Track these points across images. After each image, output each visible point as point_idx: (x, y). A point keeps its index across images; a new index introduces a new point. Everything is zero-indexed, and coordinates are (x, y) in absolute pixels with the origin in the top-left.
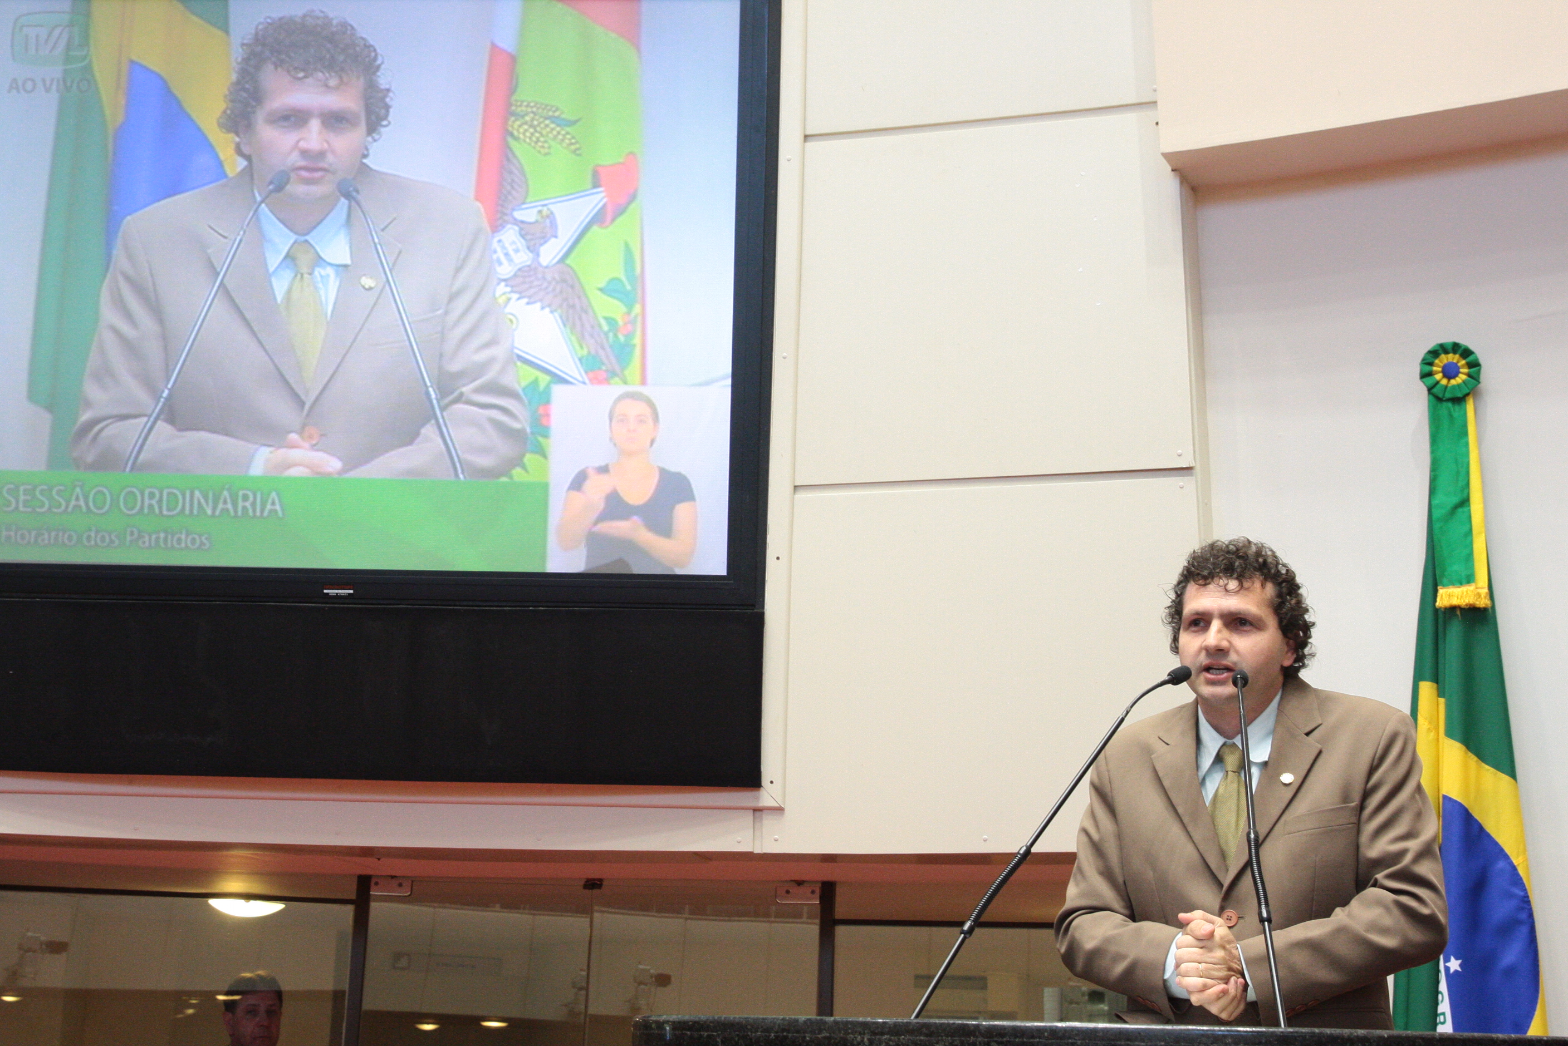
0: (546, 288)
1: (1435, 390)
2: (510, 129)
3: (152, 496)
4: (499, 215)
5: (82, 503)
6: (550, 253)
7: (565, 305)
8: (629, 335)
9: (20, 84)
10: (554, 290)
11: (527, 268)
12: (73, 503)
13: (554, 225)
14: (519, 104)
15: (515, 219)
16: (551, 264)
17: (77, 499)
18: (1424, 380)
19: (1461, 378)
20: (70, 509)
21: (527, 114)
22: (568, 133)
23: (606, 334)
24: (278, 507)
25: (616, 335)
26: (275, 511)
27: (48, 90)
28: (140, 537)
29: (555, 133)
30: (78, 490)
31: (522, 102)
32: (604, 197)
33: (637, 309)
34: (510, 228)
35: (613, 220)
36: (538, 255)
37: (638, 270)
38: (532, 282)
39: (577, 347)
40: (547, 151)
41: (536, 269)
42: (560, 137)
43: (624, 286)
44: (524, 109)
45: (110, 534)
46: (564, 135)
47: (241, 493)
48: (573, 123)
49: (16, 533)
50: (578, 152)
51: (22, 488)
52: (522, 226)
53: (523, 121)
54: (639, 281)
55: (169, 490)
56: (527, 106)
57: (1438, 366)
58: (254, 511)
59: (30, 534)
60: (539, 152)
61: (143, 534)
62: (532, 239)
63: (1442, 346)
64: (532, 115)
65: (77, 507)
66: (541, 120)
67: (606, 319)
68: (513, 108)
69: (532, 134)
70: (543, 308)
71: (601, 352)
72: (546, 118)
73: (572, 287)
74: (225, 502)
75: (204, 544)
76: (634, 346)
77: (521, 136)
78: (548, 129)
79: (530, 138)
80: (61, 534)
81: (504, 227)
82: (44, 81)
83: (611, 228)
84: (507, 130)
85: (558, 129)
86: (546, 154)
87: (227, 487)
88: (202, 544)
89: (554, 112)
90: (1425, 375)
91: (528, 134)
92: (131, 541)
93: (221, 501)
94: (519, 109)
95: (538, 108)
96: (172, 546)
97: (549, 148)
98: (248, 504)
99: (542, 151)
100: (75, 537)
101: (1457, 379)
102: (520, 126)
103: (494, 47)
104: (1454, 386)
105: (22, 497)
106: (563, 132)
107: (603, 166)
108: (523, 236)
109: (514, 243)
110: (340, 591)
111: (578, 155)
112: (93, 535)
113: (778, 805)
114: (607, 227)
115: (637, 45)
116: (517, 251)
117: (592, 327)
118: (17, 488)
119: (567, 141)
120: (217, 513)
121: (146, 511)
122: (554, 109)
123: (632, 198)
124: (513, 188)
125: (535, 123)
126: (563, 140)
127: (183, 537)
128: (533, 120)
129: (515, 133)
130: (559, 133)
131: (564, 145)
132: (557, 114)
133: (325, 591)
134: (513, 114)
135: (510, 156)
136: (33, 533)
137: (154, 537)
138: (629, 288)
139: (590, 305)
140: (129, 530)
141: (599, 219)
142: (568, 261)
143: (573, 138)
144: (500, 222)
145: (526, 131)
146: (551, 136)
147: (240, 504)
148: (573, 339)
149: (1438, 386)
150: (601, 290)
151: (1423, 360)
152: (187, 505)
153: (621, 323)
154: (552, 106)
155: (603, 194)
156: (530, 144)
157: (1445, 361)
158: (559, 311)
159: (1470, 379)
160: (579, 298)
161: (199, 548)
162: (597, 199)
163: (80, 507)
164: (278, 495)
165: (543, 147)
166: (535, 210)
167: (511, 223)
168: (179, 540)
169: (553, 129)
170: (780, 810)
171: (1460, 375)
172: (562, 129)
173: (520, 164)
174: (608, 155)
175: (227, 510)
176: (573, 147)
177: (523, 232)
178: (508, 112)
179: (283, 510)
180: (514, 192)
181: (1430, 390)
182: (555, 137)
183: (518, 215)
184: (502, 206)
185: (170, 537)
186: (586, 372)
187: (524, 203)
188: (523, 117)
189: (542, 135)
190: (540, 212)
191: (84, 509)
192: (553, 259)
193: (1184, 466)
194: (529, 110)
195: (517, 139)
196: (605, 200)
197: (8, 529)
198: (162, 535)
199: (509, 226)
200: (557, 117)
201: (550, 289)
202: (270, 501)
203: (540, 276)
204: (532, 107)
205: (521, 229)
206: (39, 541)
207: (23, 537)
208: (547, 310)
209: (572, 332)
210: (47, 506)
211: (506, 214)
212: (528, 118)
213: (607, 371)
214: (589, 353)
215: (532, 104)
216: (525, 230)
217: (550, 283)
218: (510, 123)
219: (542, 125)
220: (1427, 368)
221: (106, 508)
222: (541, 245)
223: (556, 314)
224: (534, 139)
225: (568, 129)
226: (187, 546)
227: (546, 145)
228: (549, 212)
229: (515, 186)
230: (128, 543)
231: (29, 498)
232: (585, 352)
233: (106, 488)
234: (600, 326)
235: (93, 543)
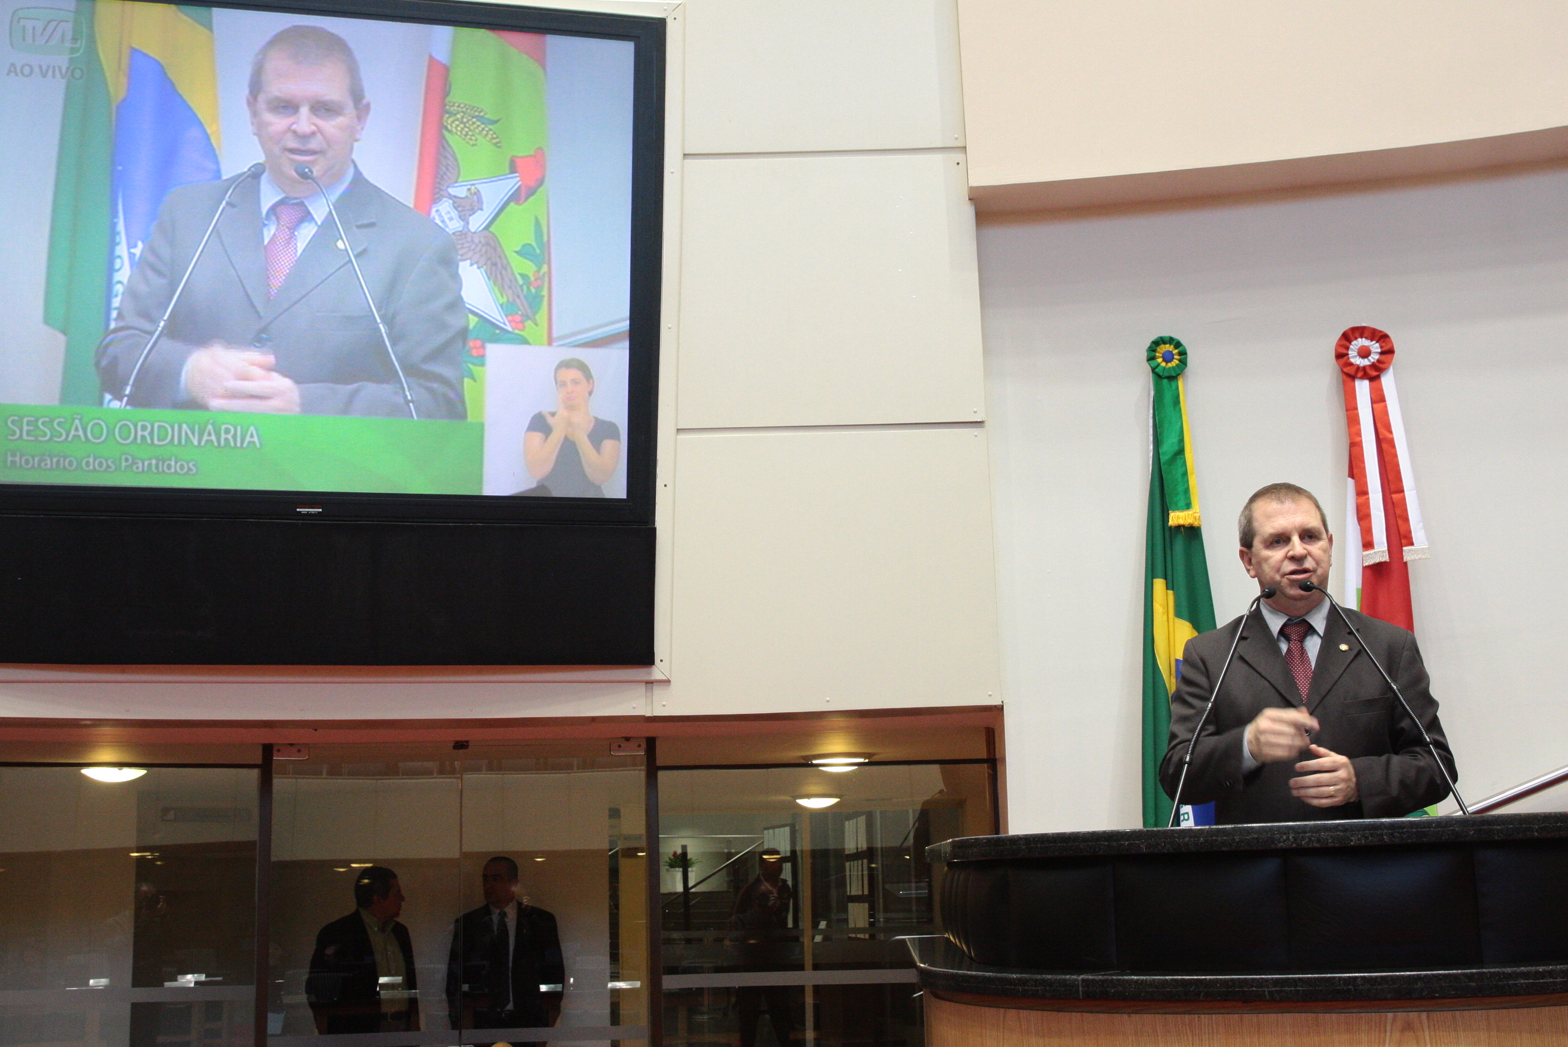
0: (474, 250)
1: (1157, 370)
2: (445, 124)
3: (144, 428)
4: (437, 190)
5: (81, 433)
6: (477, 222)
7: (489, 263)
8: (539, 288)
9: (18, 69)
10: (480, 251)
11: (459, 233)
12: (73, 432)
13: (480, 200)
14: (452, 104)
15: (450, 194)
16: (478, 231)
17: (77, 429)
18: (1150, 362)
19: (1175, 362)
20: (70, 438)
21: (458, 113)
22: (490, 130)
23: (521, 286)
24: (256, 439)
25: (528, 288)
26: (254, 442)
27: (44, 76)
28: (134, 463)
29: (480, 129)
30: (77, 421)
31: (454, 103)
32: (519, 181)
33: (545, 268)
34: (446, 201)
35: (527, 199)
36: (468, 223)
37: (545, 239)
38: (463, 244)
39: (499, 295)
40: (474, 142)
41: (466, 234)
42: (484, 132)
43: (534, 250)
44: (456, 108)
45: (107, 460)
46: (487, 131)
47: (223, 427)
48: (496, 122)
49: (21, 459)
50: (499, 145)
51: (25, 420)
52: (456, 200)
53: (455, 118)
54: (546, 247)
55: (161, 424)
56: (458, 106)
57: (1160, 353)
58: (235, 443)
59: (33, 459)
60: (468, 143)
61: (136, 461)
62: (462, 211)
63: (1161, 338)
64: (462, 114)
65: (76, 437)
66: (470, 118)
67: (521, 275)
68: (448, 107)
69: (462, 129)
70: (472, 265)
71: (518, 301)
72: (473, 117)
73: (495, 249)
74: (209, 434)
75: (192, 470)
76: (543, 296)
77: (454, 130)
78: (475, 126)
79: (461, 132)
80: (62, 460)
81: (440, 200)
82: (40, 67)
83: (526, 205)
84: (442, 124)
85: (483, 126)
86: (473, 145)
87: (211, 421)
88: (189, 469)
89: (480, 112)
90: (1151, 359)
91: (459, 129)
92: (126, 467)
93: (206, 434)
94: (452, 109)
95: (467, 109)
96: (163, 471)
97: (476, 140)
98: (229, 436)
99: (471, 142)
100: (75, 464)
101: (1172, 362)
102: (453, 122)
103: (431, 59)
104: (1170, 368)
105: (25, 428)
106: (487, 129)
107: (518, 157)
108: (455, 208)
109: (449, 212)
110: (311, 510)
111: (499, 147)
112: (91, 460)
113: (666, 678)
114: (522, 204)
115: (543, 64)
116: (451, 219)
117: (511, 281)
118: (21, 419)
119: (490, 136)
120: (203, 443)
121: (139, 441)
122: (479, 110)
123: (540, 182)
124: (447, 169)
125: (465, 120)
126: (487, 135)
127: (173, 463)
128: (463, 117)
129: (449, 127)
130: (483, 129)
131: (488, 138)
132: (482, 114)
133: (298, 510)
134: (447, 112)
135: (446, 145)
136: (36, 459)
137: (146, 463)
138: (538, 251)
139: (508, 263)
140: (123, 457)
141: (516, 197)
142: (491, 229)
143: (495, 133)
144: (438, 196)
145: (458, 126)
146: (477, 130)
147: (223, 436)
148: (496, 289)
149: (1159, 367)
150: (517, 252)
151: (1149, 348)
152: (176, 437)
153: (532, 279)
154: (478, 108)
155: (518, 179)
156: (460, 137)
157: (1164, 350)
158: (485, 267)
159: (1180, 363)
160: (500, 257)
161: (187, 473)
162: (512, 183)
163: (79, 436)
164: (256, 430)
165: (471, 139)
166: (465, 188)
167: (447, 197)
168: (169, 467)
169: (478, 126)
170: (668, 682)
171: (1174, 360)
172: (486, 127)
173: (453, 151)
174: (523, 149)
175: (212, 441)
176: (494, 141)
177: (456, 205)
178: (443, 110)
179: (260, 443)
180: (448, 173)
181: (1153, 370)
182: (481, 132)
183: (452, 191)
184: (439, 183)
185: (161, 463)
186: (506, 316)
187: (456, 182)
188: (455, 115)
189: (470, 130)
190: (469, 190)
191: (83, 438)
192: (480, 226)
193: (979, 421)
194: (460, 109)
195: (450, 131)
196: (520, 183)
197: (14, 455)
198: (154, 462)
199: (445, 199)
200: (482, 117)
201: (478, 249)
202: (249, 433)
203: (469, 239)
204: (462, 108)
205: (454, 202)
206: (43, 464)
207: (27, 462)
208: (475, 266)
209: (495, 284)
210: (48, 437)
211: (441, 190)
212: (459, 116)
213: (522, 315)
214: (508, 301)
215: (462, 106)
216: (458, 203)
217: (477, 245)
218: (445, 118)
219: (470, 123)
220: (1153, 354)
221: (103, 438)
222: (470, 215)
223: (482, 270)
224: (464, 132)
225: (491, 127)
226: (176, 471)
227: (474, 138)
228: (476, 190)
229: (450, 169)
230: (123, 468)
231: (32, 428)
232: (505, 300)
233: (103, 420)
234: (516, 280)
235: (91, 467)
